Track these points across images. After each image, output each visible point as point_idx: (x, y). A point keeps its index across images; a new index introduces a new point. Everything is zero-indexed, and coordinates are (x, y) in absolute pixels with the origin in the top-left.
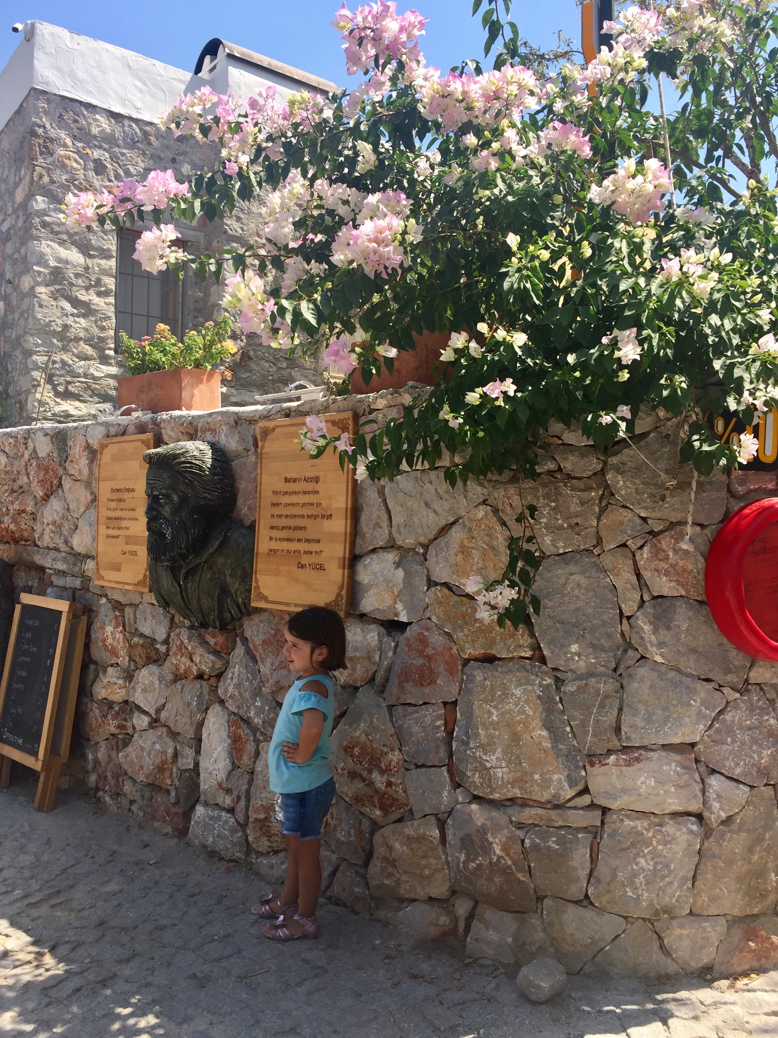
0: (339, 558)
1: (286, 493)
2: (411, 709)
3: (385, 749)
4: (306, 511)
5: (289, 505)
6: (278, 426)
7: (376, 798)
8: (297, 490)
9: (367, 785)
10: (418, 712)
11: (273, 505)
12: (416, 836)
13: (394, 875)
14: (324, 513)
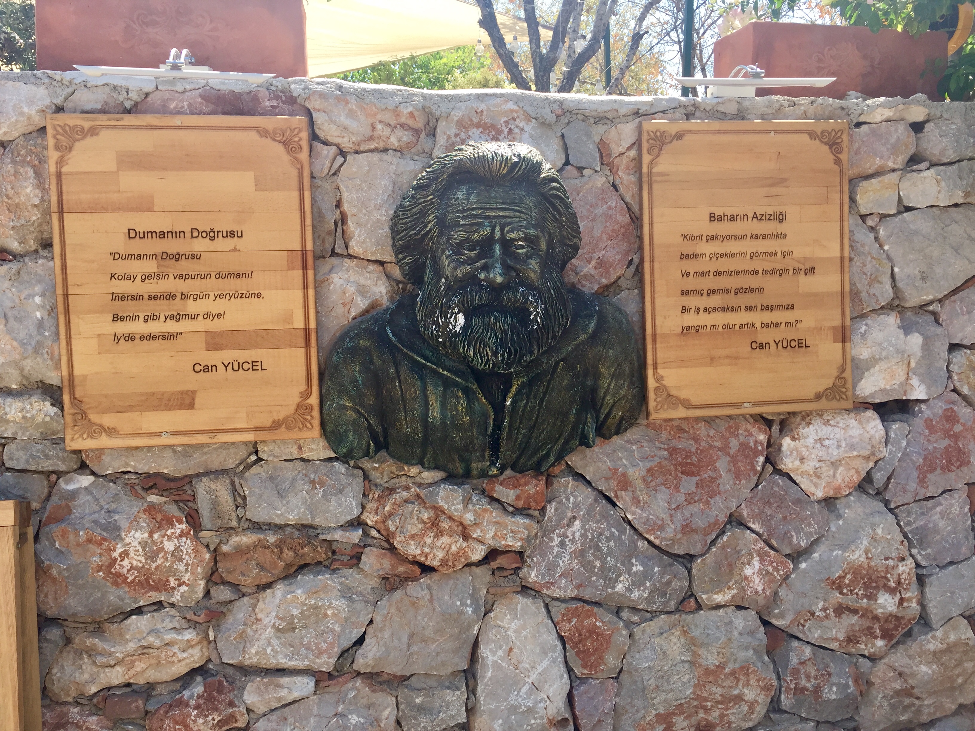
0: (834, 328)
1: (713, 238)
2: (930, 503)
3: (891, 563)
4: (759, 265)
5: (722, 255)
6: (690, 132)
7: (876, 626)
8: (740, 233)
9: (863, 616)
10: (940, 504)
11: (685, 257)
12: (945, 646)
13: (913, 705)
14: (797, 265)
